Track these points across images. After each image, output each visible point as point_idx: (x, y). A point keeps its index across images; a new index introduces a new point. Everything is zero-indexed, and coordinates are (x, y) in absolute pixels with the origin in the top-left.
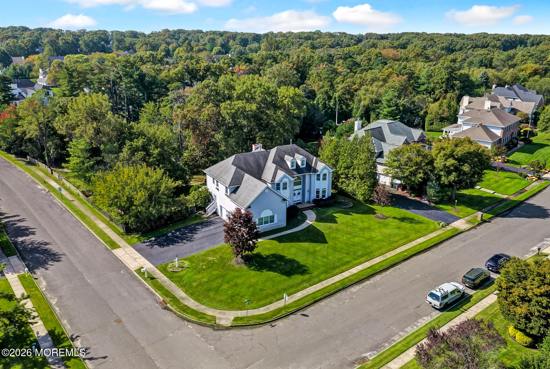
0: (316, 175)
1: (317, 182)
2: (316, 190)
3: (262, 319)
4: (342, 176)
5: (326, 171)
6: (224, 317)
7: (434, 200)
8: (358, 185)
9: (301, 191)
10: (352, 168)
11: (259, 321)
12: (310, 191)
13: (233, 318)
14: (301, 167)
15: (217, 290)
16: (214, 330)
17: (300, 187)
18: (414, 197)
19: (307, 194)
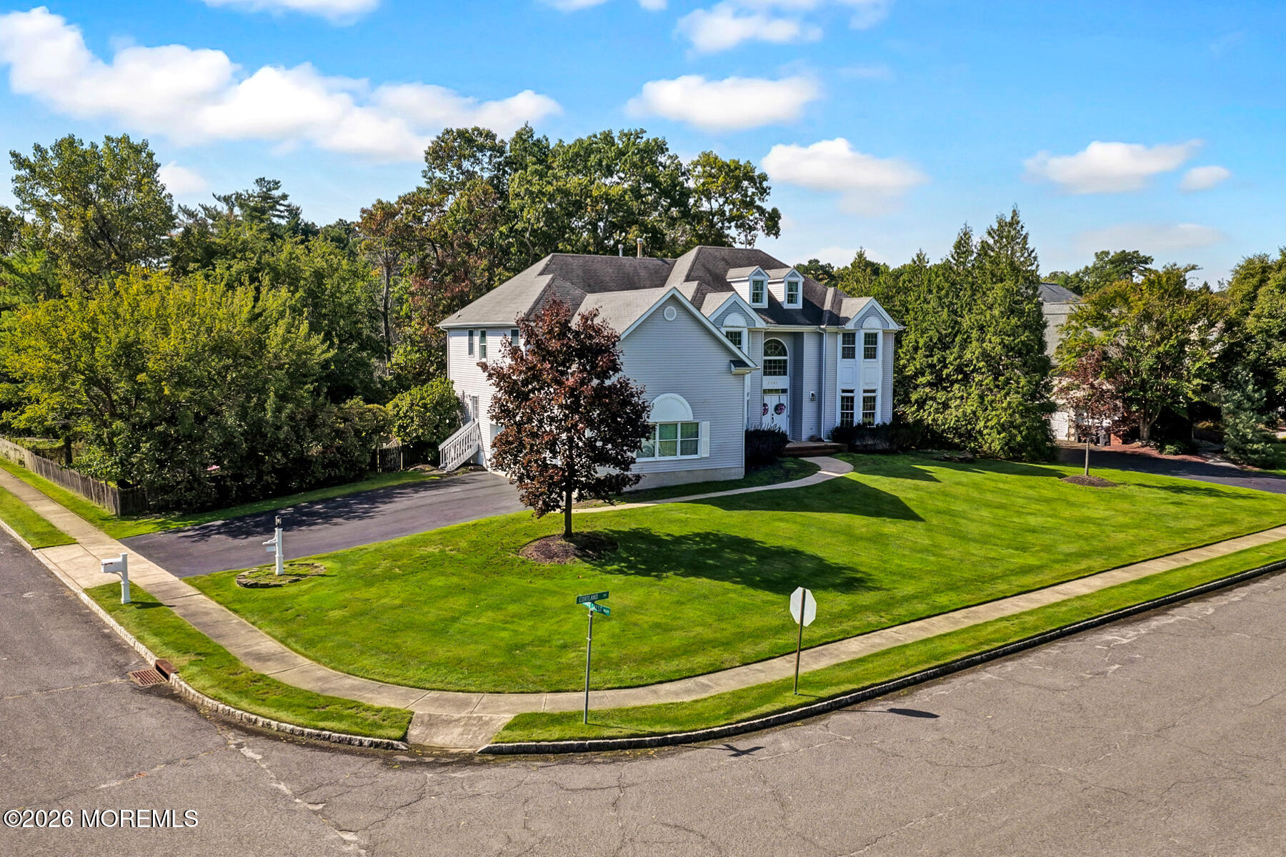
0: (840, 338)
1: (843, 364)
2: (839, 395)
3: (675, 721)
4: (922, 380)
5: (873, 324)
6: (456, 716)
7: (1256, 452)
8: (982, 397)
9: (785, 399)
10: (958, 339)
11: (658, 729)
12: (818, 398)
13: (508, 718)
14: (787, 306)
15: (440, 630)
16: (388, 764)
17: (782, 382)
18: (1176, 453)
19: (808, 408)
